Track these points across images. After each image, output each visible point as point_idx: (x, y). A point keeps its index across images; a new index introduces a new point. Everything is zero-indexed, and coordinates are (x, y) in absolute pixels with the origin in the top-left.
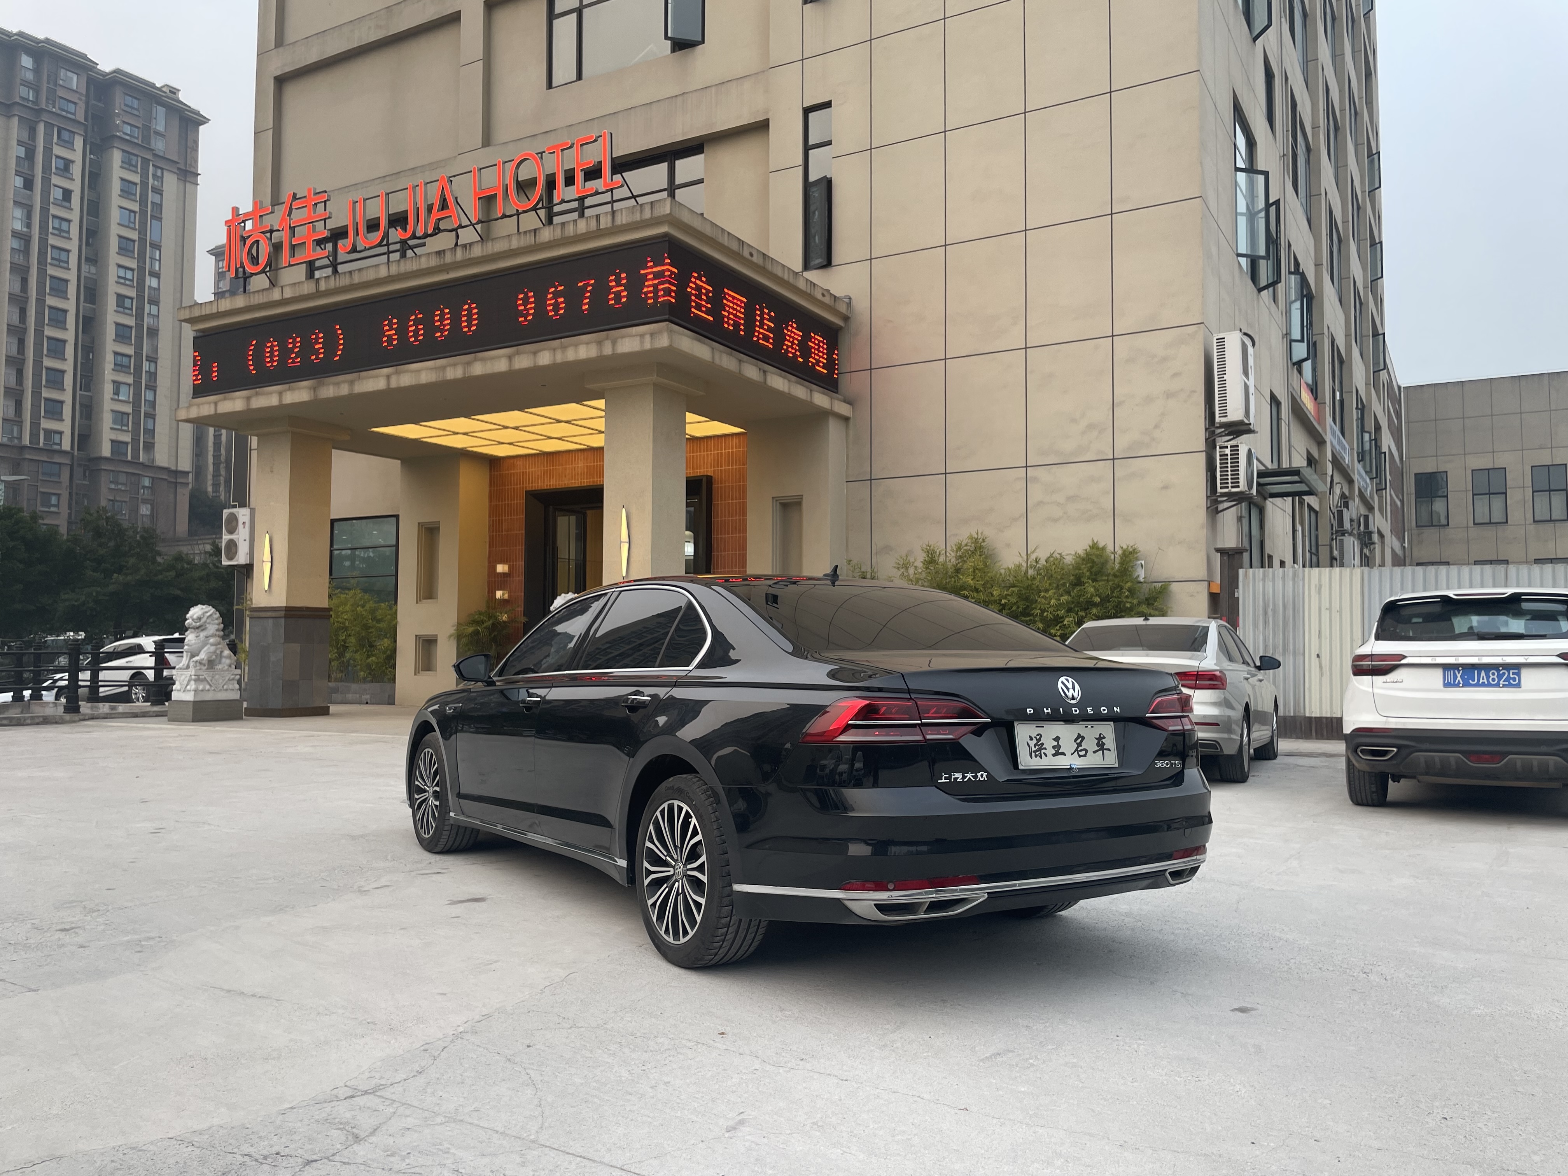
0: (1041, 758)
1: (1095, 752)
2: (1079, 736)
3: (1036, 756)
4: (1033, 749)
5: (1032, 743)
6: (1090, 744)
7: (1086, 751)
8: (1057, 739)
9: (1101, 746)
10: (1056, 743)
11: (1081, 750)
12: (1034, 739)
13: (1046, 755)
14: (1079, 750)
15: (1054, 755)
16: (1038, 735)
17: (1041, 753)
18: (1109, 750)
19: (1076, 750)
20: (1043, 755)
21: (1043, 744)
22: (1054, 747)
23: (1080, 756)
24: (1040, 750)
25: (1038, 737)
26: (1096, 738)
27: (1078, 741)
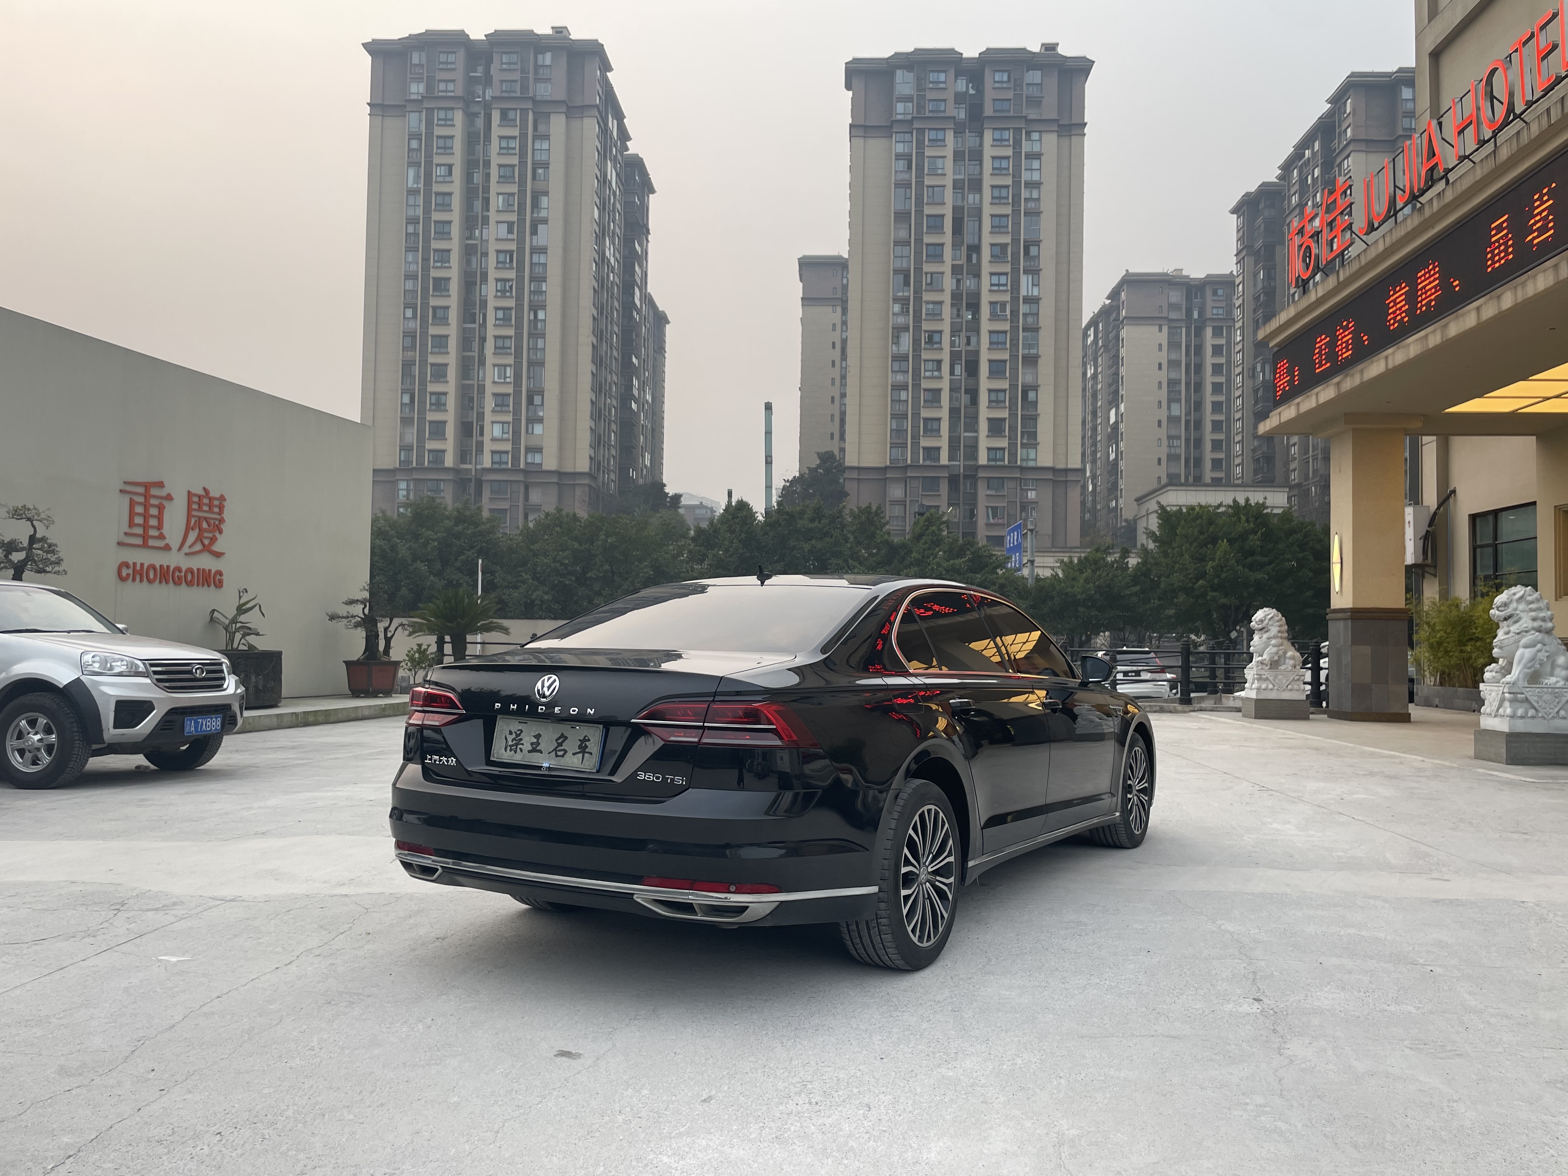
0: (516, 752)
1: (574, 754)
2: (562, 736)
3: (511, 750)
4: (510, 743)
5: (510, 738)
6: (572, 745)
7: (565, 752)
8: (538, 736)
9: (583, 749)
10: (535, 740)
11: (560, 750)
12: (514, 734)
13: (521, 750)
14: (559, 750)
15: (529, 752)
16: (518, 730)
17: (516, 748)
18: (591, 753)
19: (555, 749)
20: (518, 749)
21: (521, 739)
22: (532, 744)
23: (557, 756)
24: (517, 745)
25: (518, 732)
26: (579, 740)
27: (560, 741)
